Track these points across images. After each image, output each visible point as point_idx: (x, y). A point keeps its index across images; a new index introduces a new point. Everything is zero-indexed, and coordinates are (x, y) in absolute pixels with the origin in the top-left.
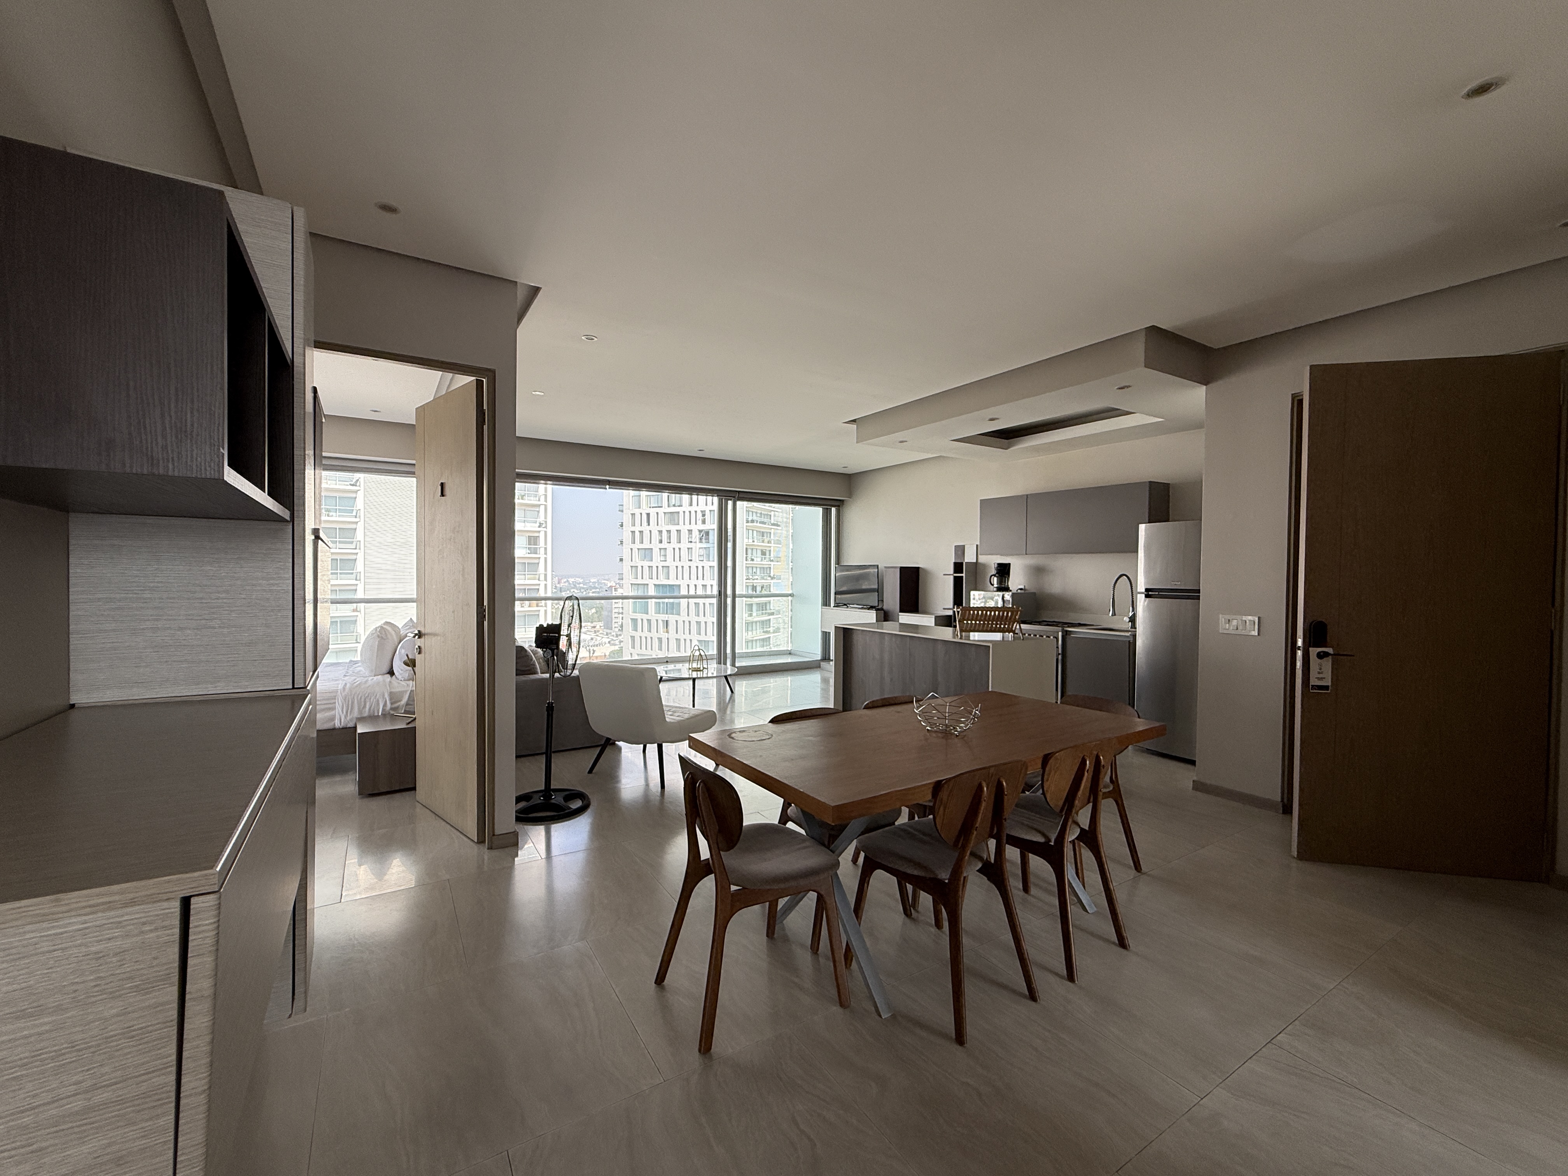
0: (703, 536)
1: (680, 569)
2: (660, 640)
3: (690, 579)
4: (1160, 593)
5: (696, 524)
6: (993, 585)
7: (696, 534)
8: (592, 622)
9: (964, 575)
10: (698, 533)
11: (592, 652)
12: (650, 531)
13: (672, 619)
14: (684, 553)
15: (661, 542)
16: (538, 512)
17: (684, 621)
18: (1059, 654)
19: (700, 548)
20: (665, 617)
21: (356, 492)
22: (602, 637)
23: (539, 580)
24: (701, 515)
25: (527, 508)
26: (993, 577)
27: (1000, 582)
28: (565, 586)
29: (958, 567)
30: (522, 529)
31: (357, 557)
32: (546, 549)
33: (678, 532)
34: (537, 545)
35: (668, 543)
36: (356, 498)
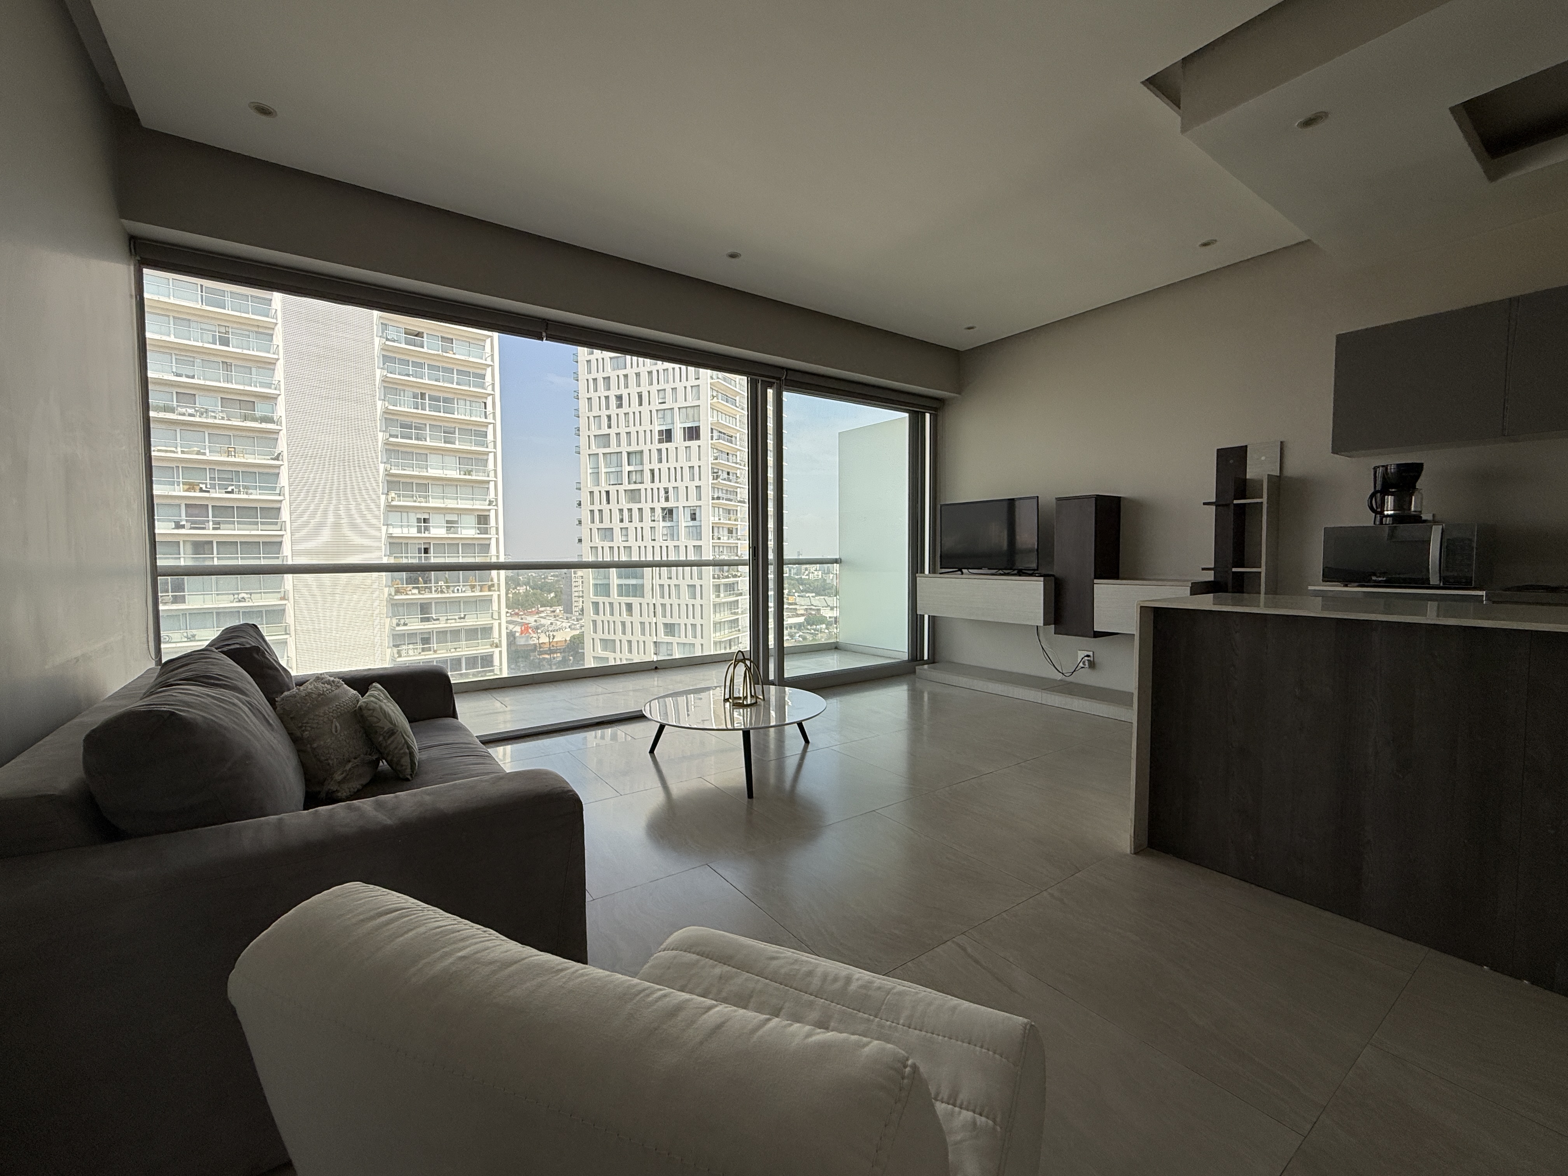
0: (666, 514)
1: (643, 549)
2: (623, 624)
5: (659, 501)
7: (659, 512)
8: (551, 607)
9: (1262, 500)
11: (552, 637)
12: (610, 510)
13: (635, 601)
14: (647, 533)
15: (622, 521)
16: (488, 488)
17: (648, 604)
19: (663, 527)
20: (629, 600)
21: (279, 467)
22: (563, 622)
24: (663, 492)
25: (475, 485)
26: (1377, 495)
29: (1230, 487)
30: (470, 507)
31: (284, 540)
32: (497, 529)
33: (640, 510)
34: (487, 525)
35: (629, 522)
36: (279, 473)
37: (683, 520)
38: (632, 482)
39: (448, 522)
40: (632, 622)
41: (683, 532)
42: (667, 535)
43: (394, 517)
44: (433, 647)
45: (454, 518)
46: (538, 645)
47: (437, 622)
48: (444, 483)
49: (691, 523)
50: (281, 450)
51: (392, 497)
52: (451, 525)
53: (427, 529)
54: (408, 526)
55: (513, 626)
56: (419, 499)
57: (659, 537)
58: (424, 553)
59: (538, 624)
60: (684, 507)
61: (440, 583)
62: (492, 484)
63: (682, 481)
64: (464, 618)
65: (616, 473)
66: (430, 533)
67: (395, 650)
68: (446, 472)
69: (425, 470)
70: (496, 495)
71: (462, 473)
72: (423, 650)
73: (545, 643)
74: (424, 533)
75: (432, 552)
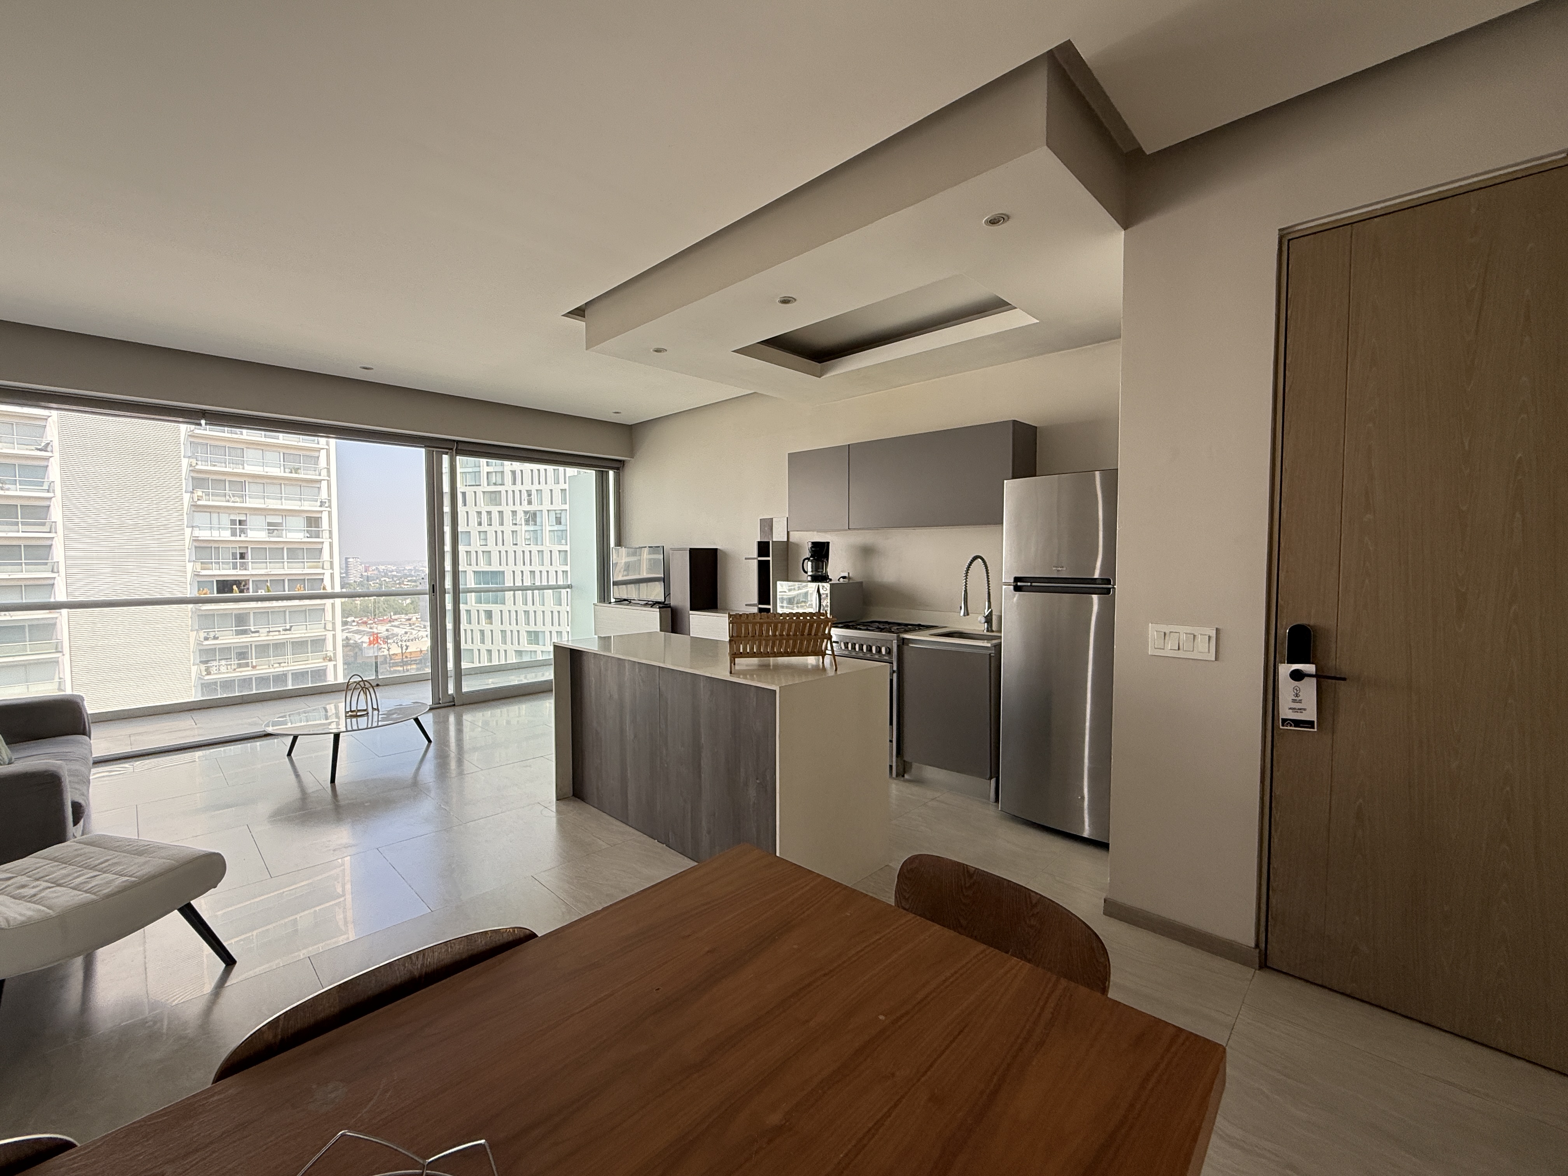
0: (529, 517)
1: (503, 554)
2: (482, 632)
3: (515, 565)
4: (1034, 584)
5: (521, 504)
6: (806, 572)
7: (520, 515)
8: (406, 614)
9: (770, 559)
10: (523, 514)
11: (405, 648)
12: (467, 512)
13: (495, 608)
14: (508, 536)
15: (480, 524)
16: (319, 488)
17: (509, 611)
18: (894, 672)
19: (525, 531)
20: (488, 607)
21: (47, 459)
22: (419, 631)
23: (323, 568)
24: (526, 495)
25: (304, 484)
26: (806, 561)
27: (816, 568)
28: (374, 574)
29: (763, 549)
30: (297, 508)
31: (54, 543)
32: (330, 532)
33: (500, 513)
34: (319, 528)
35: (488, 525)
36: (47, 466)
37: (548, 525)
38: (492, 484)
39: (269, 524)
40: (492, 631)
41: (547, 535)
42: (530, 539)
43: (201, 518)
44: (252, 662)
45: (278, 519)
46: (388, 656)
47: (257, 634)
48: (264, 481)
49: (556, 528)
50: (49, 439)
51: (198, 496)
52: (273, 528)
53: (243, 531)
54: (219, 528)
55: (360, 636)
56: (233, 499)
57: (521, 540)
58: (240, 559)
59: (390, 633)
60: (548, 511)
61: (260, 591)
62: (324, 484)
63: (546, 483)
64: (290, 630)
65: (474, 474)
66: (247, 536)
67: (203, 667)
68: (266, 469)
69: (241, 467)
70: (329, 495)
71: (287, 470)
72: (240, 666)
73: (396, 655)
74: (240, 536)
75: (250, 558)
